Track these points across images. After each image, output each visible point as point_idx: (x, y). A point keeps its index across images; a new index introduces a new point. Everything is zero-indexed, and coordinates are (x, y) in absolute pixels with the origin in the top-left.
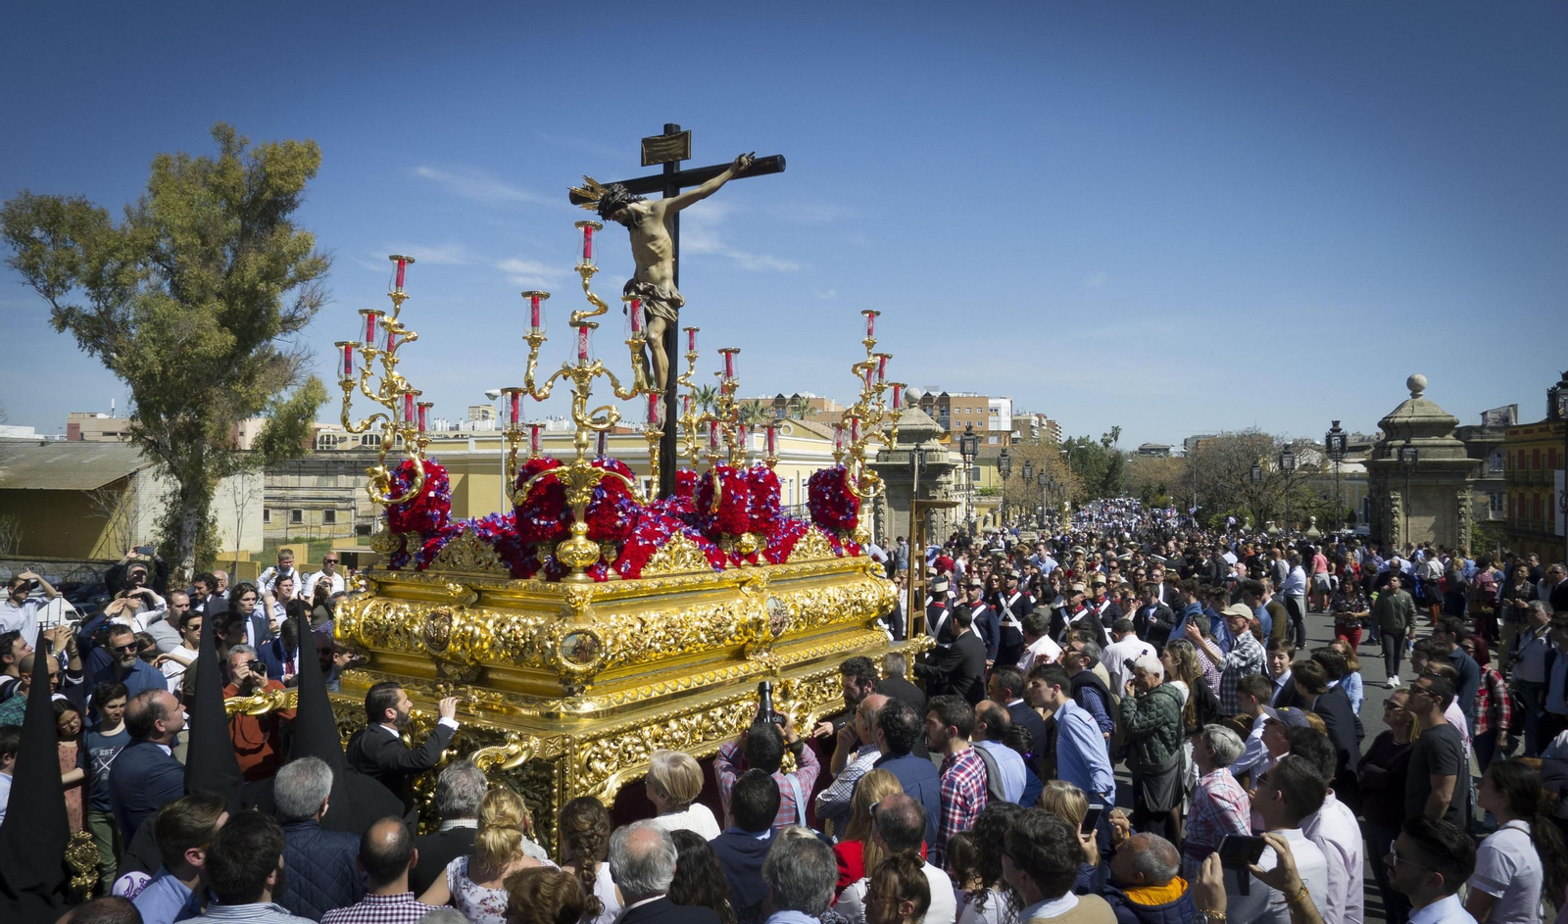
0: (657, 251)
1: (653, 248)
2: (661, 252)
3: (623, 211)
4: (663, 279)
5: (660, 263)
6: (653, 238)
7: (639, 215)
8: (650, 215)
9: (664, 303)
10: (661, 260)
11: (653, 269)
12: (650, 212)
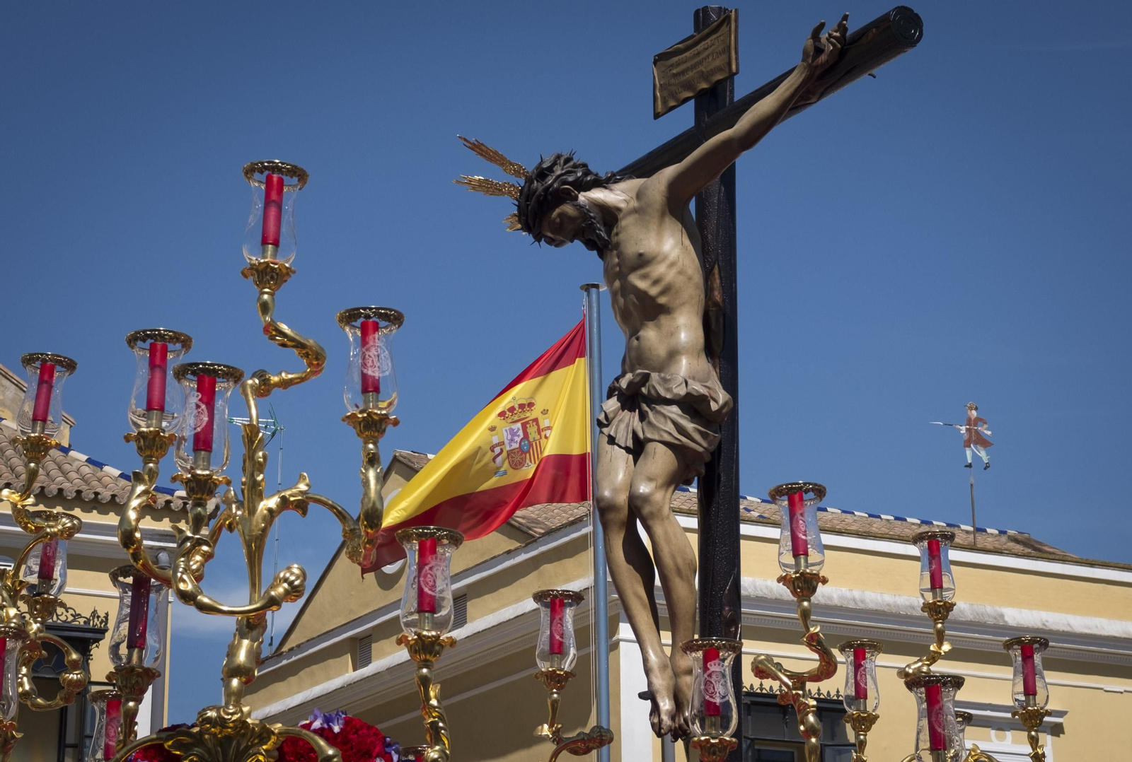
0: (654, 291)
1: (642, 285)
2: (663, 293)
3: (568, 208)
4: (673, 355)
5: (664, 319)
6: (643, 261)
7: (610, 215)
8: (635, 211)
9: (673, 411)
10: (665, 310)
11: (650, 334)
12: (634, 204)
